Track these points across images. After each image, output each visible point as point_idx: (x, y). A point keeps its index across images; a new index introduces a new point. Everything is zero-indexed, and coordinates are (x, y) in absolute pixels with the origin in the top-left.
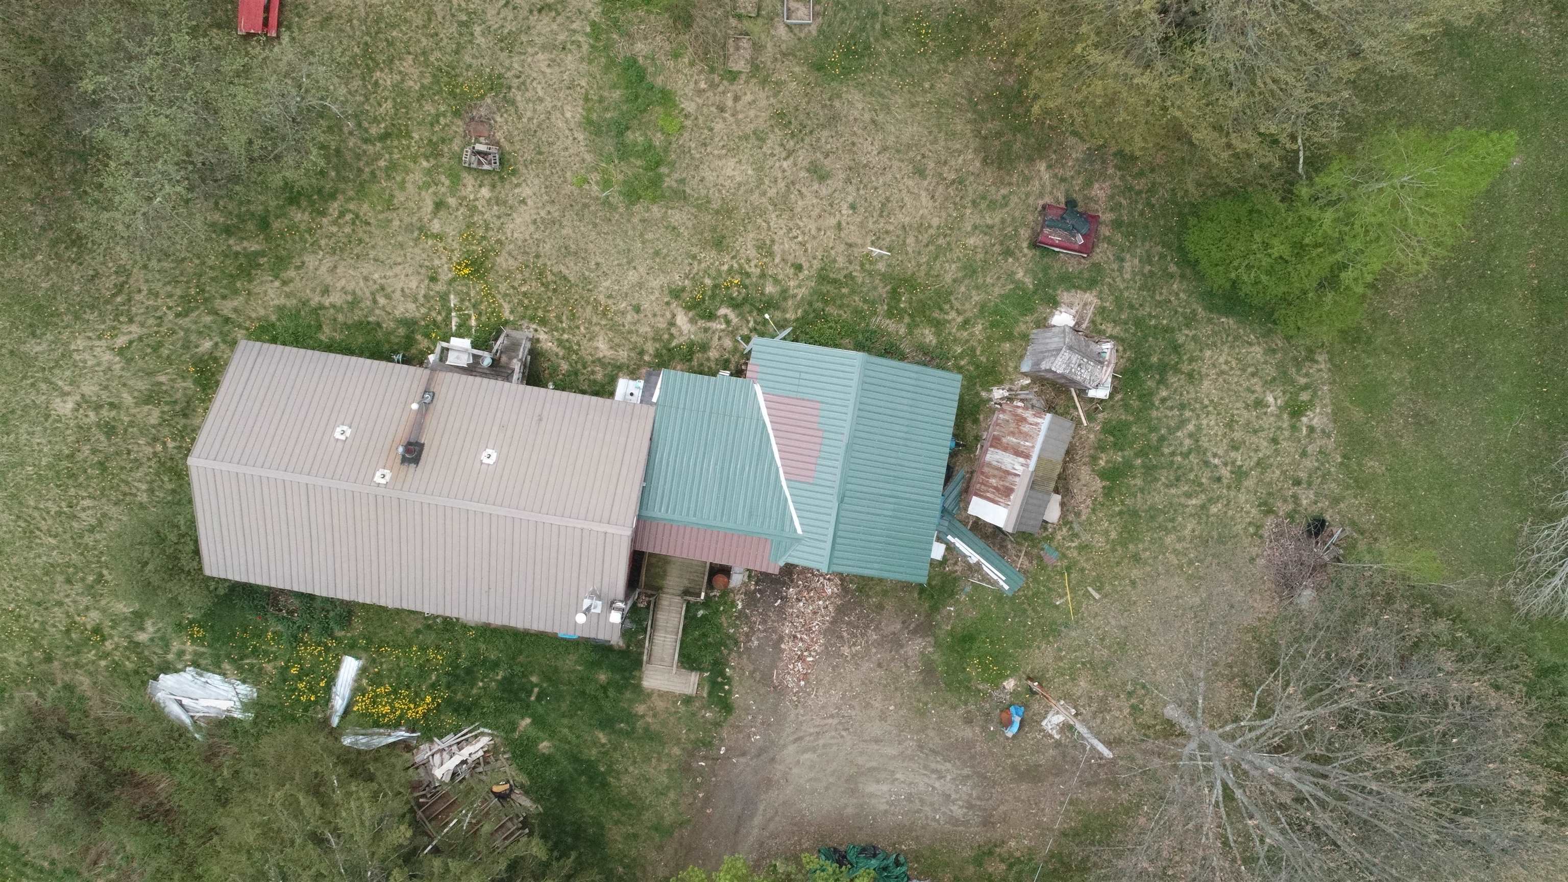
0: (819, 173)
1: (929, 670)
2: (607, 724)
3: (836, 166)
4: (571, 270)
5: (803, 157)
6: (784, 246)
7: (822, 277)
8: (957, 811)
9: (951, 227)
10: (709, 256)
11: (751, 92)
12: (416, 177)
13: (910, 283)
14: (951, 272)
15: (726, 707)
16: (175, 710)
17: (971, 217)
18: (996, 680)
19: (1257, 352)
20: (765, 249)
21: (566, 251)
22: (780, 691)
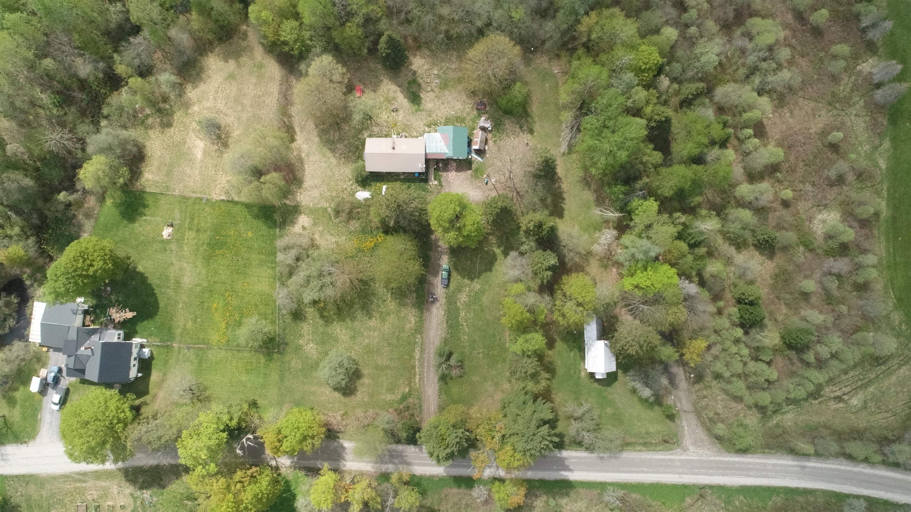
0: (443, 103)
1: (472, 175)
2: (424, 191)
3: (445, 102)
4: (409, 123)
5: (440, 101)
6: (439, 115)
7: (446, 119)
8: (480, 197)
9: (464, 108)
10: (429, 118)
11: (431, 93)
12: (384, 113)
13: (459, 117)
14: (465, 115)
15: (442, 186)
16: (359, 198)
17: (467, 106)
18: (483, 175)
19: (514, 119)
20: (437, 116)
21: (407, 121)
22: (450, 182)
